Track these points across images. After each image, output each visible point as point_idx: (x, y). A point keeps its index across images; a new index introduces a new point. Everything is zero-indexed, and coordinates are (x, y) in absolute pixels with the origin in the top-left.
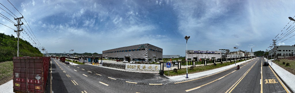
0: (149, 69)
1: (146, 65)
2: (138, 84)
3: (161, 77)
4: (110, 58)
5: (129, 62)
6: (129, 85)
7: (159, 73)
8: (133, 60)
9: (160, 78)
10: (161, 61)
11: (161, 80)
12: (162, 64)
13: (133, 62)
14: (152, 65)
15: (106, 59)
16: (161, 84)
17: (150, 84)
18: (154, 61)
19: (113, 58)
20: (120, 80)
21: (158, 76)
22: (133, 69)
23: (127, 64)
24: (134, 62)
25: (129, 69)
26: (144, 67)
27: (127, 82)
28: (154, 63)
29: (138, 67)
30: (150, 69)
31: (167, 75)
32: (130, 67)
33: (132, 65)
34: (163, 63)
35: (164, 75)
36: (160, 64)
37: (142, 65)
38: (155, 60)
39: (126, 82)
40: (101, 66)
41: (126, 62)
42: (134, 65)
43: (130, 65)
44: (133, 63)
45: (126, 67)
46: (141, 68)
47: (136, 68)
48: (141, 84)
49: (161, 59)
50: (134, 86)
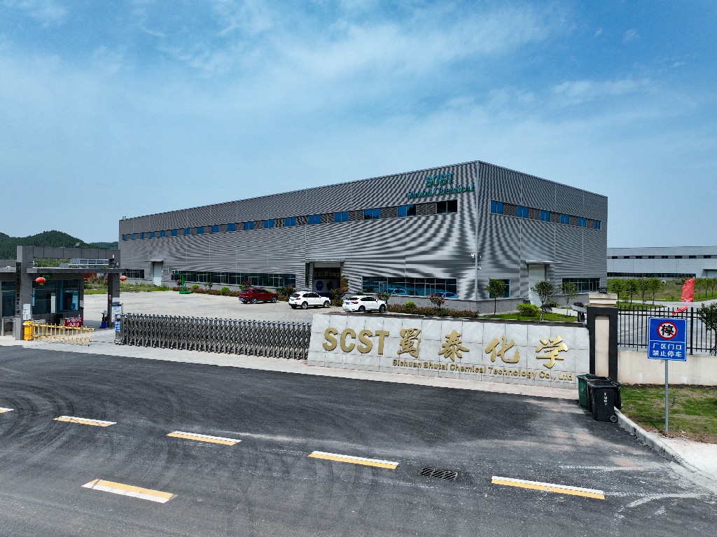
0: (489, 363)
1: (470, 331)
2: (406, 470)
3: (592, 430)
4: (185, 280)
5: (336, 300)
7: (575, 394)
8: (371, 285)
9: (585, 438)
10: (595, 299)
11: (598, 455)
12: (602, 326)
13: (369, 305)
14: (517, 332)
15: (158, 281)
16: (599, 494)
17: (496, 480)
18: (535, 301)
19: (212, 278)
20: (270, 444)
21: (562, 421)
22: (366, 360)
23: (320, 322)
24: (376, 304)
25: (337, 356)
26: (452, 347)
27: (323, 462)
28: (528, 316)
29: (409, 342)
30: (498, 364)
31: (653, 422)
32: (343, 342)
33: (359, 323)
35: (622, 416)
36: (588, 319)
37: (434, 330)
38: (543, 289)
39: (316, 454)
40: (106, 345)
41: (312, 301)
42: (375, 323)
43: (341, 329)
44: (363, 311)
45: (316, 342)
46: (429, 352)
47: (392, 348)
48: (427, 472)
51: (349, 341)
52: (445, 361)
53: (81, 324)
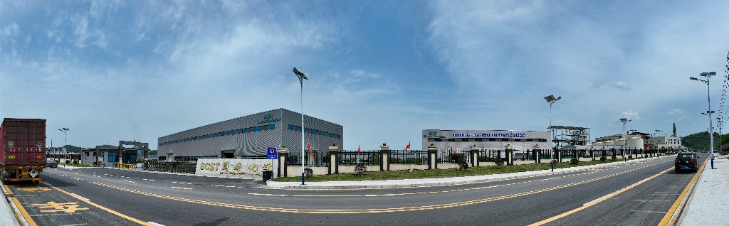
12: (283, 158)
14: (258, 162)
25: (204, 171)
26: (238, 167)
30: (251, 172)
32: (206, 167)
33: (211, 160)
43: (206, 163)
46: (231, 169)
47: (220, 168)
52: (236, 171)
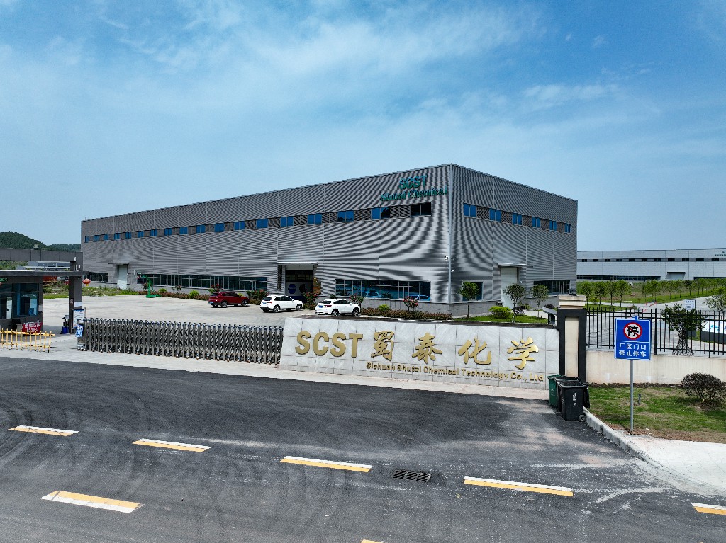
0: (461, 365)
1: (443, 333)
2: (379, 472)
3: (562, 430)
4: (151, 283)
5: (309, 303)
6: (304, 483)
7: (545, 395)
8: (344, 289)
9: (555, 437)
10: (565, 301)
11: (566, 454)
12: (572, 327)
14: (491, 334)
15: (123, 284)
16: (566, 491)
17: (469, 480)
18: (507, 303)
19: (180, 281)
20: (241, 450)
21: (534, 422)
22: (340, 363)
23: (293, 325)
24: (349, 308)
25: (309, 359)
26: (425, 350)
27: (296, 466)
28: (501, 318)
29: (383, 344)
30: (471, 367)
31: (619, 420)
32: (316, 345)
33: (331, 327)
34: (580, 315)
35: (590, 415)
36: (558, 321)
37: (408, 332)
38: (515, 291)
39: (289, 459)
40: (67, 351)
41: (284, 304)
42: (348, 326)
43: (314, 333)
44: (335, 314)
45: (288, 346)
46: (402, 355)
47: (366, 351)
48: (400, 474)
49: (564, 287)
50: (347, 489)
51: (322, 344)
52: (418, 363)
53: (40, 329)
